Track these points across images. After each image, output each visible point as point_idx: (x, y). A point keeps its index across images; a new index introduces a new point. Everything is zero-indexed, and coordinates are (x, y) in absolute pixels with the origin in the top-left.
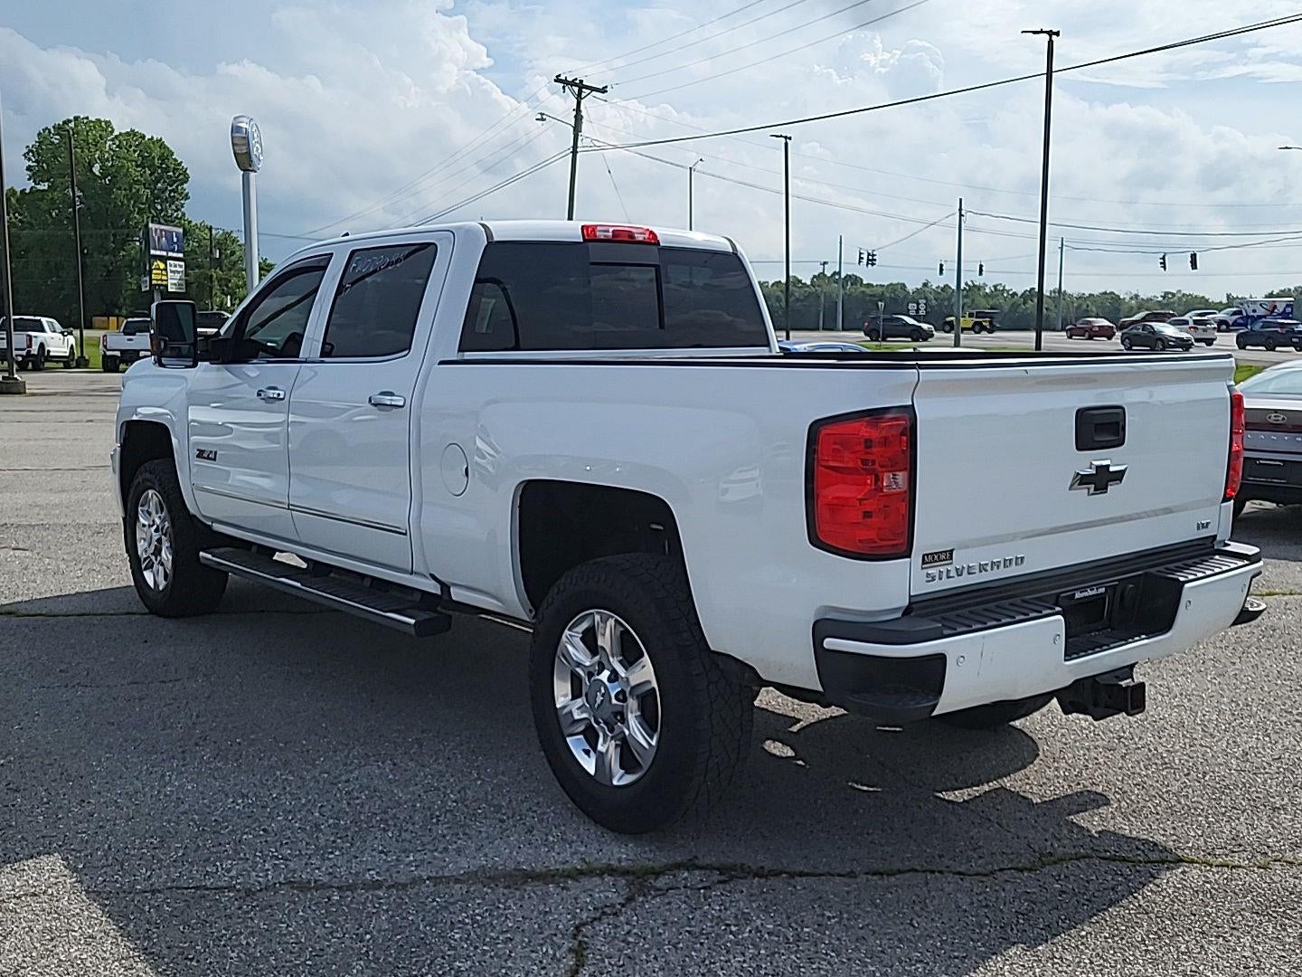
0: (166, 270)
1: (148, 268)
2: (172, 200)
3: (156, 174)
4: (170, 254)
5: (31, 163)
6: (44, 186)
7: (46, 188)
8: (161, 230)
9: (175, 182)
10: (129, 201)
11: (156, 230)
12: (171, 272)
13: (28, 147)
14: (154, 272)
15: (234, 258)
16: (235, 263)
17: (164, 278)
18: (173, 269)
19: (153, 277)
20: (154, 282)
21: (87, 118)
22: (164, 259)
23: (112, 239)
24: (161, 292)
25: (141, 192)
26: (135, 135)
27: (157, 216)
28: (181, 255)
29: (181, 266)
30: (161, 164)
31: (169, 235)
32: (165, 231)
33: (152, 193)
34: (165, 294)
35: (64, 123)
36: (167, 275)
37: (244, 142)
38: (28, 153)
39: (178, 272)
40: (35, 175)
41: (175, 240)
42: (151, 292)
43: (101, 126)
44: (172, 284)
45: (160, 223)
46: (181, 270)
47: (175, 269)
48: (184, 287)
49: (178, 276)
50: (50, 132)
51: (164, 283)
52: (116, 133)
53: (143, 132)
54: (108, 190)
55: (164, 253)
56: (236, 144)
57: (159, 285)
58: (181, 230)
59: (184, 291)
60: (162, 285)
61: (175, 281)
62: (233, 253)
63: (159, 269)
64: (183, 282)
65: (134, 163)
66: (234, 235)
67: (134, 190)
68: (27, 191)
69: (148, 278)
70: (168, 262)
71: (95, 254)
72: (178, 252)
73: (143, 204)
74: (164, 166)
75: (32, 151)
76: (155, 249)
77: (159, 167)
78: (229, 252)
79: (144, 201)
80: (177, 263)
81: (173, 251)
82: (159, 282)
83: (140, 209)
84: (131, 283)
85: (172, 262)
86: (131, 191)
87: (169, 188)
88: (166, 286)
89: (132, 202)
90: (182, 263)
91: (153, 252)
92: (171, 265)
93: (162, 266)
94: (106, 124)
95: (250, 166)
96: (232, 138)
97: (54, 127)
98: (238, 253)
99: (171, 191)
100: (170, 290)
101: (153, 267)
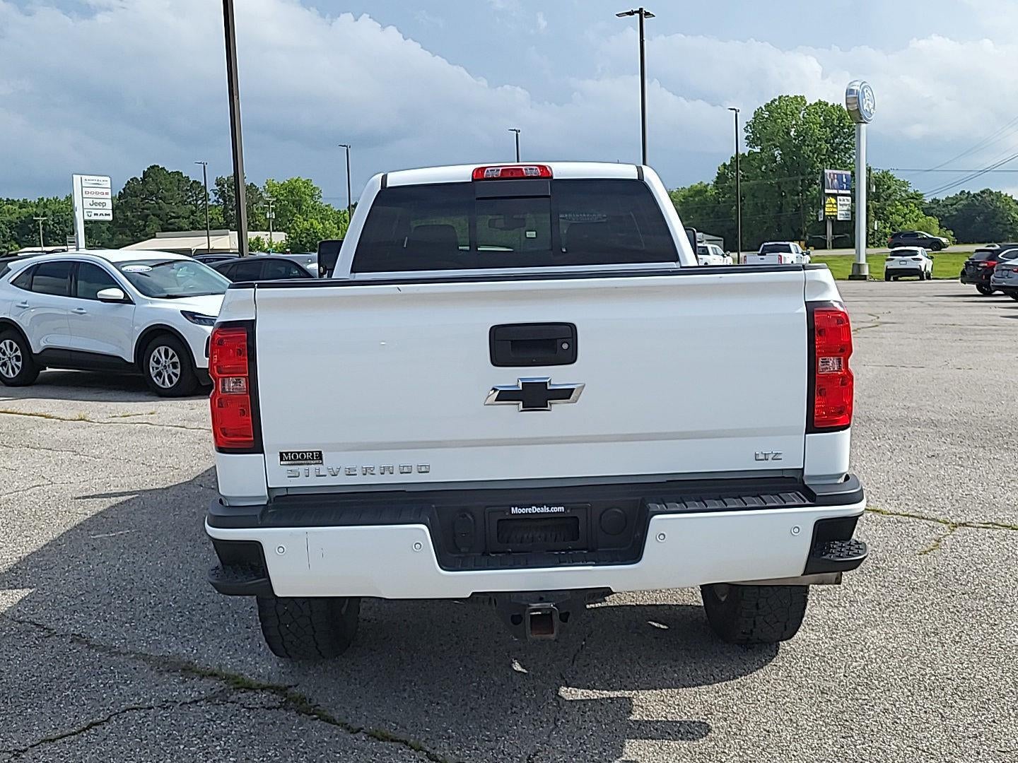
0: (836, 204)
1: (823, 204)
2: (847, 150)
3: (835, 132)
4: (841, 192)
5: (748, 134)
6: (757, 150)
7: (759, 151)
8: (834, 174)
9: (849, 136)
10: (813, 154)
11: (830, 174)
12: (840, 205)
13: (747, 122)
14: (827, 206)
15: (890, 191)
16: (890, 195)
17: (835, 210)
18: (842, 203)
19: (826, 210)
20: (827, 214)
21: (788, 96)
22: (835, 196)
23: (800, 183)
24: (832, 221)
25: (822, 147)
26: (820, 104)
27: (834, 164)
28: (849, 192)
29: (848, 200)
30: (839, 124)
31: (840, 177)
32: (837, 174)
33: (831, 145)
34: (835, 222)
35: (772, 102)
36: (837, 208)
37: (854, 101)
38: (747, 127)
39: (846, 205)
40: (752, 142)
41: (844, 180)
42: (825, 222)
43: (797, 101)
44: (840, 214)
45: (836, 169)
46: (848, 203)
47: (844, 203)
48: (850, 216)
49: (845, 208)
50: (762, 110)
51: (834, 214)
52: (808, 104)
53: (827, 101)
54: (799, 147)
55: (835, 191)
56: (849, 104)
57: (830, 216)
58: (849, 173)
59: (850, 219)
60: (833, 216)
61: (843, 212)
62: (889, 188)
63: (831, 203)
64: (849, 213)
65: (818, 125)
66: (891, 173)
67: (818, 146)
68: (747, 154)
69: (822, 211)
70: (838, 197)
71: (788, 196)
72: (847, 189)
73: (824, 155)
74: (842, 125)
75: (750, 125)
76: (829, 188)
77: (837, 126)
78: (886, 187)
79: (825, 153)
80: (845, 198)
81: (843, 189)
82: (831, 214)
83: (821, 159)
84: (812, 216)
85: (842, 198)
86: (815, 146)
87: (845, 141)
88: (836, 216)
89: (816, 155)
90: (850, 198)
91: (827, 191)
92: (840, 200)
93: (833, 201)
94: (801, 99)
95: (861, 119)
96: (846, 98)
97: (765, 106)
98: (893, 188)
99: (846, 143)
100: (839, 219)
101: (827, 202)
